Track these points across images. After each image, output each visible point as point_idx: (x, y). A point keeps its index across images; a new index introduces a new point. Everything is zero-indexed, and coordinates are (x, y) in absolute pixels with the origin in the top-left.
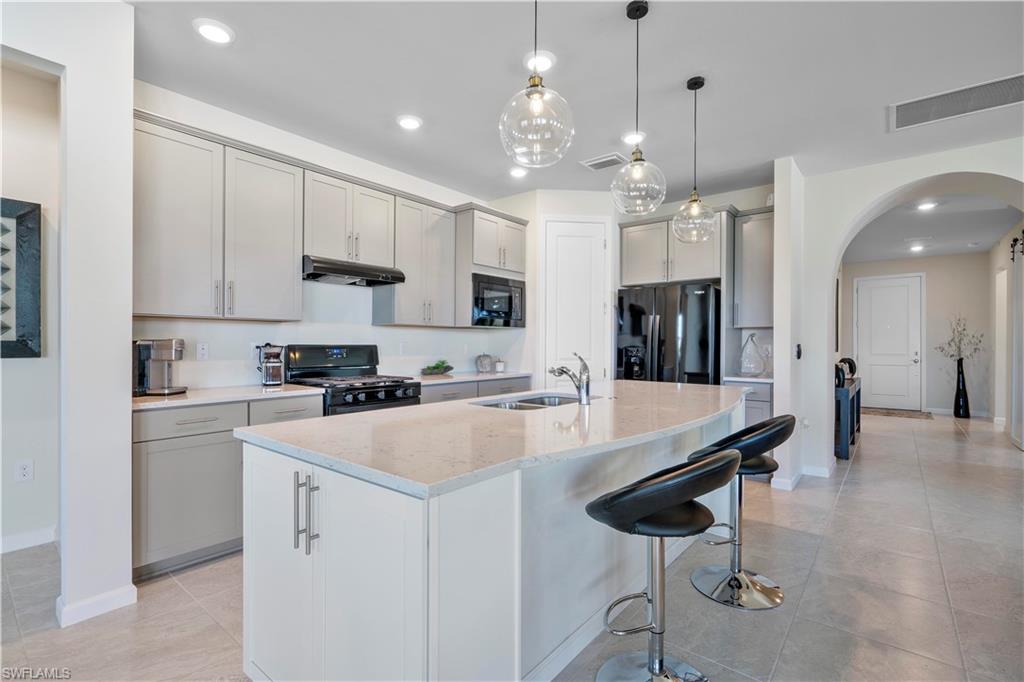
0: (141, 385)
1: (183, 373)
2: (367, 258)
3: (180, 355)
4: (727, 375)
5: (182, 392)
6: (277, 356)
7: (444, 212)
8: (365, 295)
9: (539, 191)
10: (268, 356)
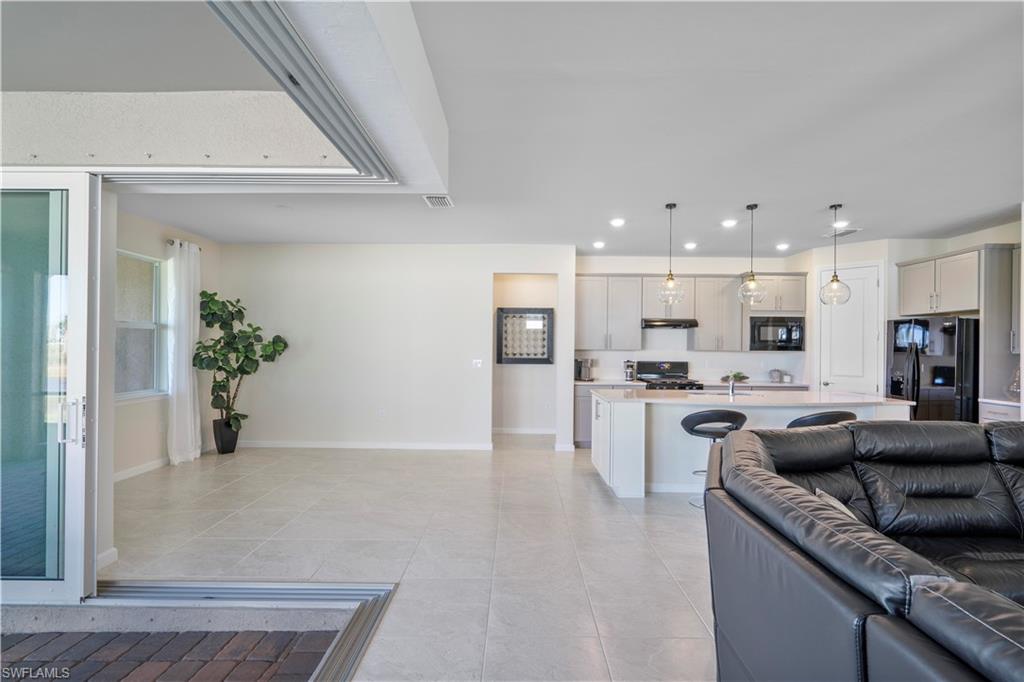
0: (578, 376)
1: (595, 372)
2: (677, 315)
3: (592, 365)
4: (985, 397)
5: (592, 380)
6: (632, 366)
7: (731, 279)
8: (682, 333)
9: (814, 250)
10: (628, 366)
